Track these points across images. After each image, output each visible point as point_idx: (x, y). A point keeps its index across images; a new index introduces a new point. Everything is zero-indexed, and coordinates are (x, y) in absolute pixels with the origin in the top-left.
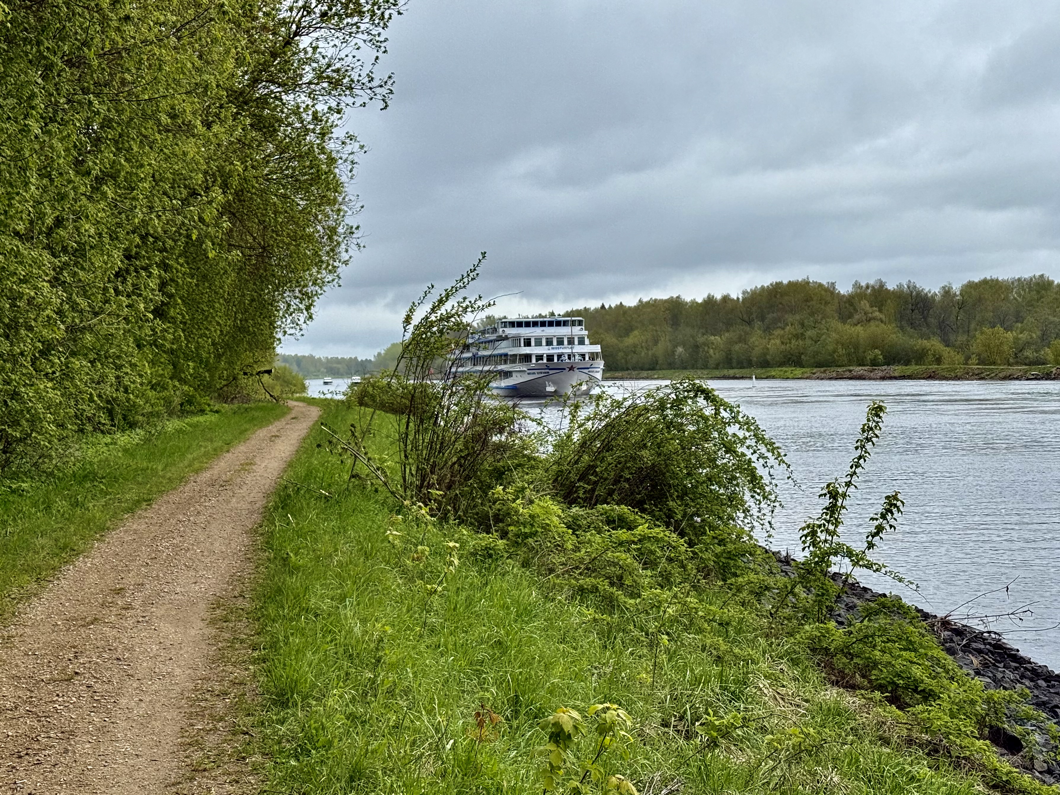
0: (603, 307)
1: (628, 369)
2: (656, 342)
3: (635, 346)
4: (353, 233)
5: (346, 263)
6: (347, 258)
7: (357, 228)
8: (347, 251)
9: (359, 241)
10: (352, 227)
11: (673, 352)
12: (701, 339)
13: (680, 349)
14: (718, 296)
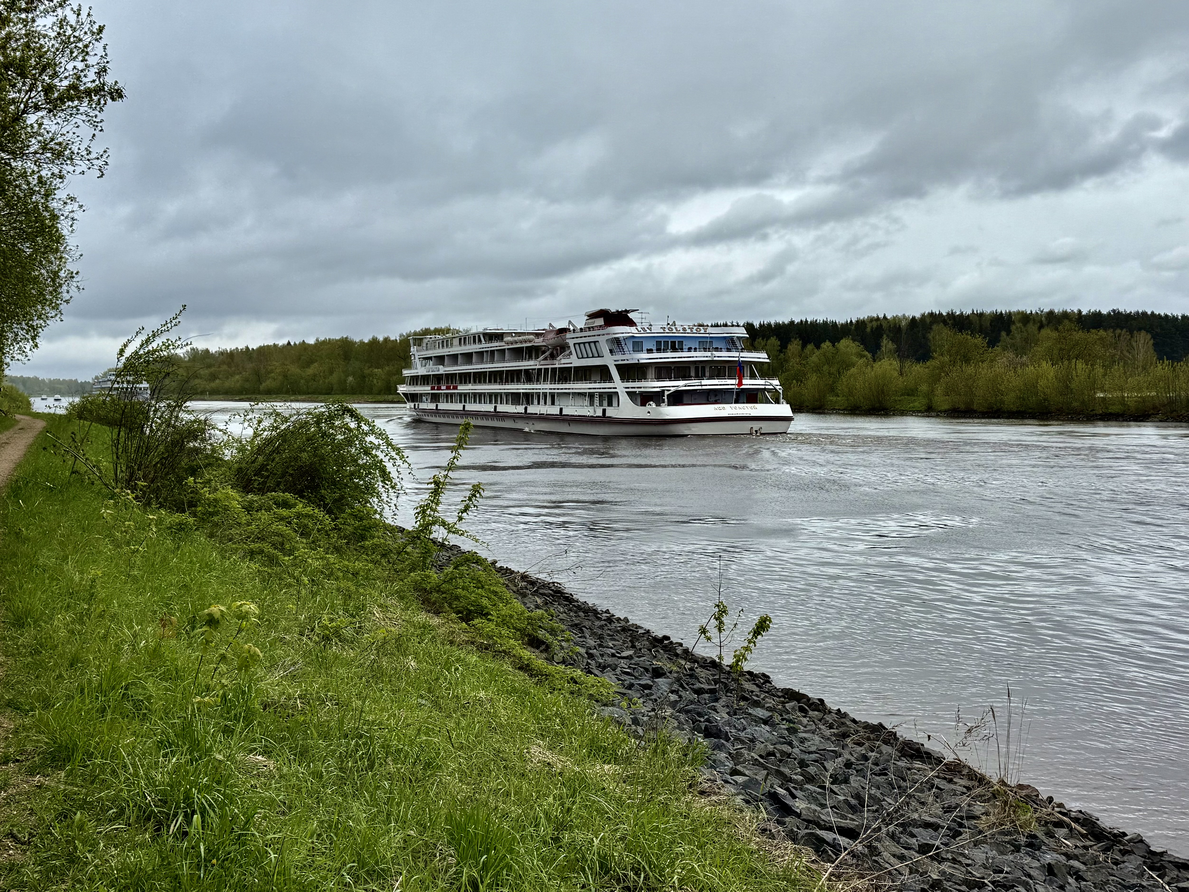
0: (289, 343)
1: (309, 394)
2: (331, 372)
3: (315, 375)
4: (73, 277)
5: (67, 302)
6: (68, 297)
7: (77, 273)
8: (68, 292)
9: (79, 284)
10: (72, 273)
11: (345, 381)
12: (367, 372)
13: (351, 378)
14: (381, 338)
